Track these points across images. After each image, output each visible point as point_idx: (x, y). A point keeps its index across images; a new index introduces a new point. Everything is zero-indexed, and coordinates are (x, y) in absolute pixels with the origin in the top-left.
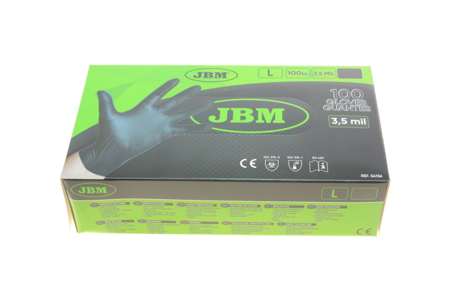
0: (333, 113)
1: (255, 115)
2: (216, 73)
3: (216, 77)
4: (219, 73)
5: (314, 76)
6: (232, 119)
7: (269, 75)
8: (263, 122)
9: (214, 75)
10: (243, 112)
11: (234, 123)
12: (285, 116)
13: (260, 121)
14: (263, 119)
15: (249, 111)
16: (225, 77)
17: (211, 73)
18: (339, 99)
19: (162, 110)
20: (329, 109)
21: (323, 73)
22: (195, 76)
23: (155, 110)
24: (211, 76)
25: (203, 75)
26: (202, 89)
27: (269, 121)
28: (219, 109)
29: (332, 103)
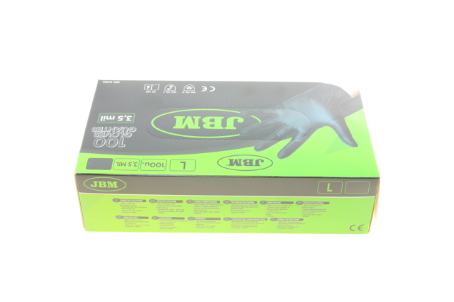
0: (129, 125)
1: (201, 123)
2: (240, 165)
3: (240, 160)
4: (238, 165)
5: (137, 161)
6: (222, 120)
7: (185, 163)
8: (194, 117)
9: (242, 163)
10: (212, 126)
11: (220, 116)
12: (174, 122)
13: (197, 118)
14: (194, 120)
15: (207, 126)
16: (231, 161)
17: (245, 165)
18: (119, 138)
19: (289, 128)
20: (132, 128)
21: (127, 164)
22: (262, 161)
23: (295, 127)
24: (245, 161)
25: (254, 163)
26: (253, 147)
27: (189, 118)
28: (235, 128)
29: (127, 134)
